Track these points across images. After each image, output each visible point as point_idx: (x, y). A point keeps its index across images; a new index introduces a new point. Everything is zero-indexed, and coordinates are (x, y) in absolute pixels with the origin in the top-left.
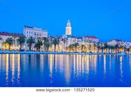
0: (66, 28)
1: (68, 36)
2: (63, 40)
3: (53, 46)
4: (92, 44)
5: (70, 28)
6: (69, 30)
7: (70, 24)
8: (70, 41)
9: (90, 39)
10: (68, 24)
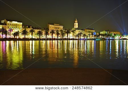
0: (75, 24)
1: (76, 29)
2: (72, 31)
3: (66, 35)
4: (90, 33)
5: (77, 24)
6: (76, 25)
7: (77, 21)
8: (77, 32)
9: (90, 30)
10: (75, 21)
